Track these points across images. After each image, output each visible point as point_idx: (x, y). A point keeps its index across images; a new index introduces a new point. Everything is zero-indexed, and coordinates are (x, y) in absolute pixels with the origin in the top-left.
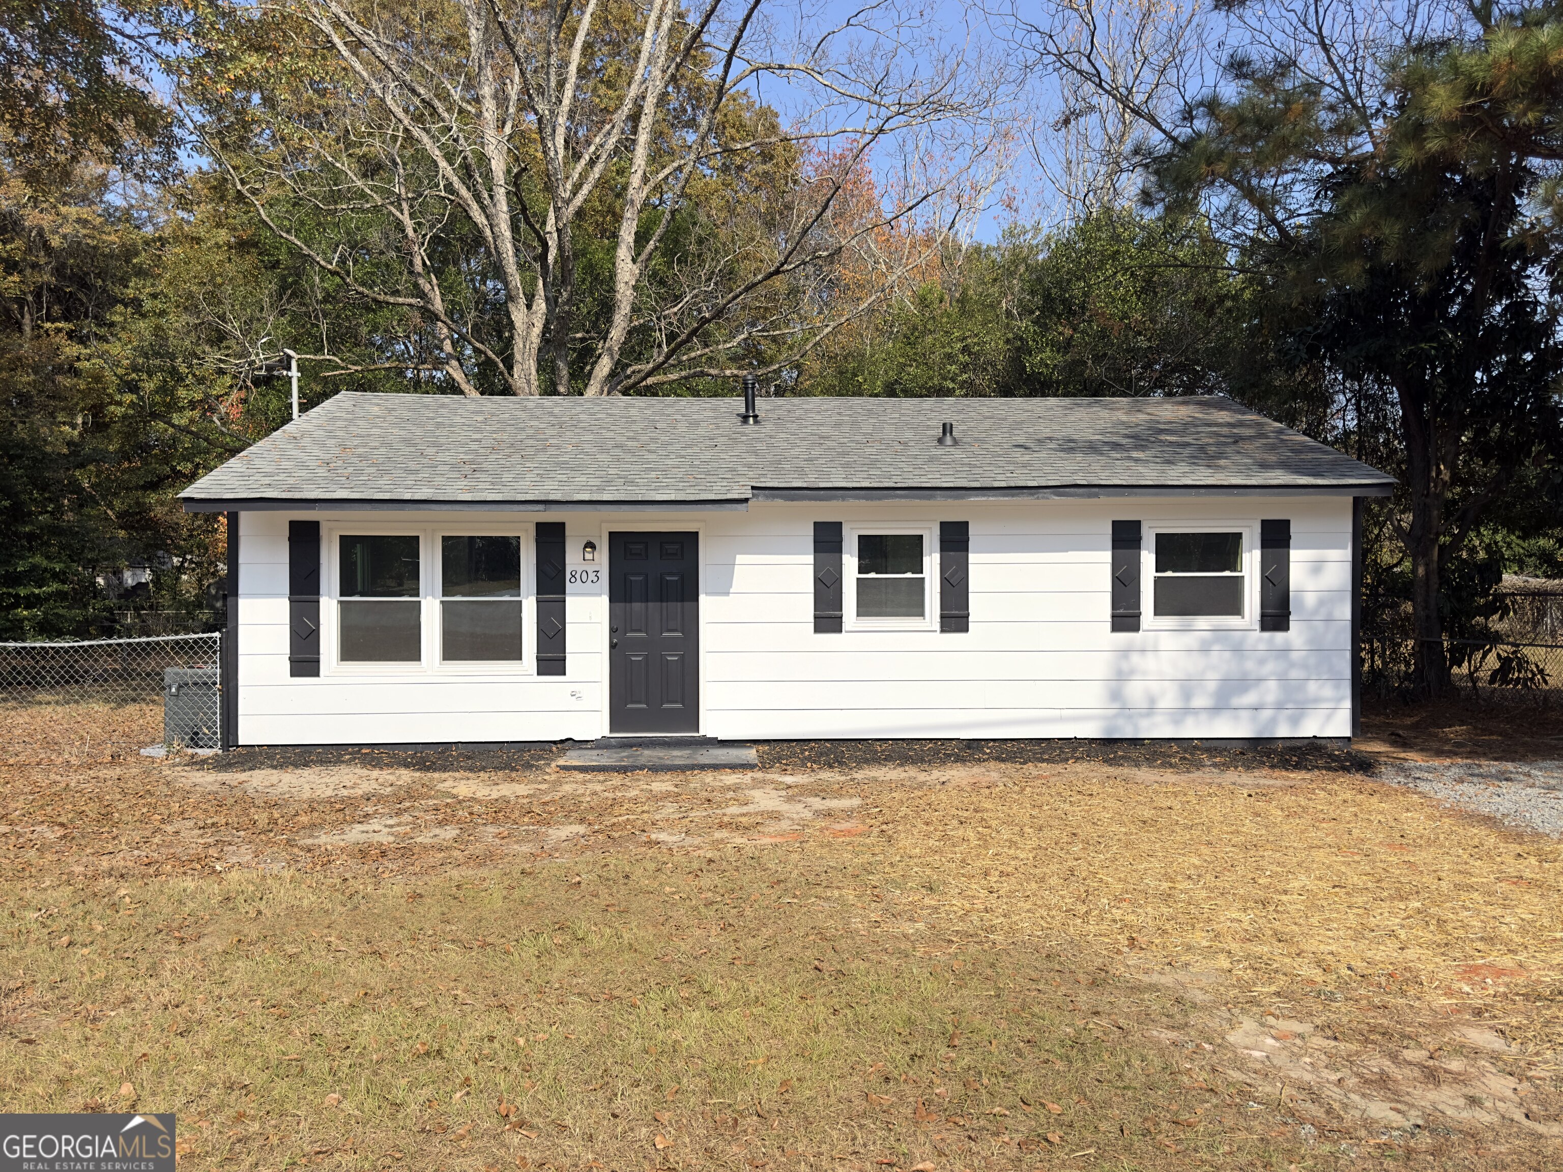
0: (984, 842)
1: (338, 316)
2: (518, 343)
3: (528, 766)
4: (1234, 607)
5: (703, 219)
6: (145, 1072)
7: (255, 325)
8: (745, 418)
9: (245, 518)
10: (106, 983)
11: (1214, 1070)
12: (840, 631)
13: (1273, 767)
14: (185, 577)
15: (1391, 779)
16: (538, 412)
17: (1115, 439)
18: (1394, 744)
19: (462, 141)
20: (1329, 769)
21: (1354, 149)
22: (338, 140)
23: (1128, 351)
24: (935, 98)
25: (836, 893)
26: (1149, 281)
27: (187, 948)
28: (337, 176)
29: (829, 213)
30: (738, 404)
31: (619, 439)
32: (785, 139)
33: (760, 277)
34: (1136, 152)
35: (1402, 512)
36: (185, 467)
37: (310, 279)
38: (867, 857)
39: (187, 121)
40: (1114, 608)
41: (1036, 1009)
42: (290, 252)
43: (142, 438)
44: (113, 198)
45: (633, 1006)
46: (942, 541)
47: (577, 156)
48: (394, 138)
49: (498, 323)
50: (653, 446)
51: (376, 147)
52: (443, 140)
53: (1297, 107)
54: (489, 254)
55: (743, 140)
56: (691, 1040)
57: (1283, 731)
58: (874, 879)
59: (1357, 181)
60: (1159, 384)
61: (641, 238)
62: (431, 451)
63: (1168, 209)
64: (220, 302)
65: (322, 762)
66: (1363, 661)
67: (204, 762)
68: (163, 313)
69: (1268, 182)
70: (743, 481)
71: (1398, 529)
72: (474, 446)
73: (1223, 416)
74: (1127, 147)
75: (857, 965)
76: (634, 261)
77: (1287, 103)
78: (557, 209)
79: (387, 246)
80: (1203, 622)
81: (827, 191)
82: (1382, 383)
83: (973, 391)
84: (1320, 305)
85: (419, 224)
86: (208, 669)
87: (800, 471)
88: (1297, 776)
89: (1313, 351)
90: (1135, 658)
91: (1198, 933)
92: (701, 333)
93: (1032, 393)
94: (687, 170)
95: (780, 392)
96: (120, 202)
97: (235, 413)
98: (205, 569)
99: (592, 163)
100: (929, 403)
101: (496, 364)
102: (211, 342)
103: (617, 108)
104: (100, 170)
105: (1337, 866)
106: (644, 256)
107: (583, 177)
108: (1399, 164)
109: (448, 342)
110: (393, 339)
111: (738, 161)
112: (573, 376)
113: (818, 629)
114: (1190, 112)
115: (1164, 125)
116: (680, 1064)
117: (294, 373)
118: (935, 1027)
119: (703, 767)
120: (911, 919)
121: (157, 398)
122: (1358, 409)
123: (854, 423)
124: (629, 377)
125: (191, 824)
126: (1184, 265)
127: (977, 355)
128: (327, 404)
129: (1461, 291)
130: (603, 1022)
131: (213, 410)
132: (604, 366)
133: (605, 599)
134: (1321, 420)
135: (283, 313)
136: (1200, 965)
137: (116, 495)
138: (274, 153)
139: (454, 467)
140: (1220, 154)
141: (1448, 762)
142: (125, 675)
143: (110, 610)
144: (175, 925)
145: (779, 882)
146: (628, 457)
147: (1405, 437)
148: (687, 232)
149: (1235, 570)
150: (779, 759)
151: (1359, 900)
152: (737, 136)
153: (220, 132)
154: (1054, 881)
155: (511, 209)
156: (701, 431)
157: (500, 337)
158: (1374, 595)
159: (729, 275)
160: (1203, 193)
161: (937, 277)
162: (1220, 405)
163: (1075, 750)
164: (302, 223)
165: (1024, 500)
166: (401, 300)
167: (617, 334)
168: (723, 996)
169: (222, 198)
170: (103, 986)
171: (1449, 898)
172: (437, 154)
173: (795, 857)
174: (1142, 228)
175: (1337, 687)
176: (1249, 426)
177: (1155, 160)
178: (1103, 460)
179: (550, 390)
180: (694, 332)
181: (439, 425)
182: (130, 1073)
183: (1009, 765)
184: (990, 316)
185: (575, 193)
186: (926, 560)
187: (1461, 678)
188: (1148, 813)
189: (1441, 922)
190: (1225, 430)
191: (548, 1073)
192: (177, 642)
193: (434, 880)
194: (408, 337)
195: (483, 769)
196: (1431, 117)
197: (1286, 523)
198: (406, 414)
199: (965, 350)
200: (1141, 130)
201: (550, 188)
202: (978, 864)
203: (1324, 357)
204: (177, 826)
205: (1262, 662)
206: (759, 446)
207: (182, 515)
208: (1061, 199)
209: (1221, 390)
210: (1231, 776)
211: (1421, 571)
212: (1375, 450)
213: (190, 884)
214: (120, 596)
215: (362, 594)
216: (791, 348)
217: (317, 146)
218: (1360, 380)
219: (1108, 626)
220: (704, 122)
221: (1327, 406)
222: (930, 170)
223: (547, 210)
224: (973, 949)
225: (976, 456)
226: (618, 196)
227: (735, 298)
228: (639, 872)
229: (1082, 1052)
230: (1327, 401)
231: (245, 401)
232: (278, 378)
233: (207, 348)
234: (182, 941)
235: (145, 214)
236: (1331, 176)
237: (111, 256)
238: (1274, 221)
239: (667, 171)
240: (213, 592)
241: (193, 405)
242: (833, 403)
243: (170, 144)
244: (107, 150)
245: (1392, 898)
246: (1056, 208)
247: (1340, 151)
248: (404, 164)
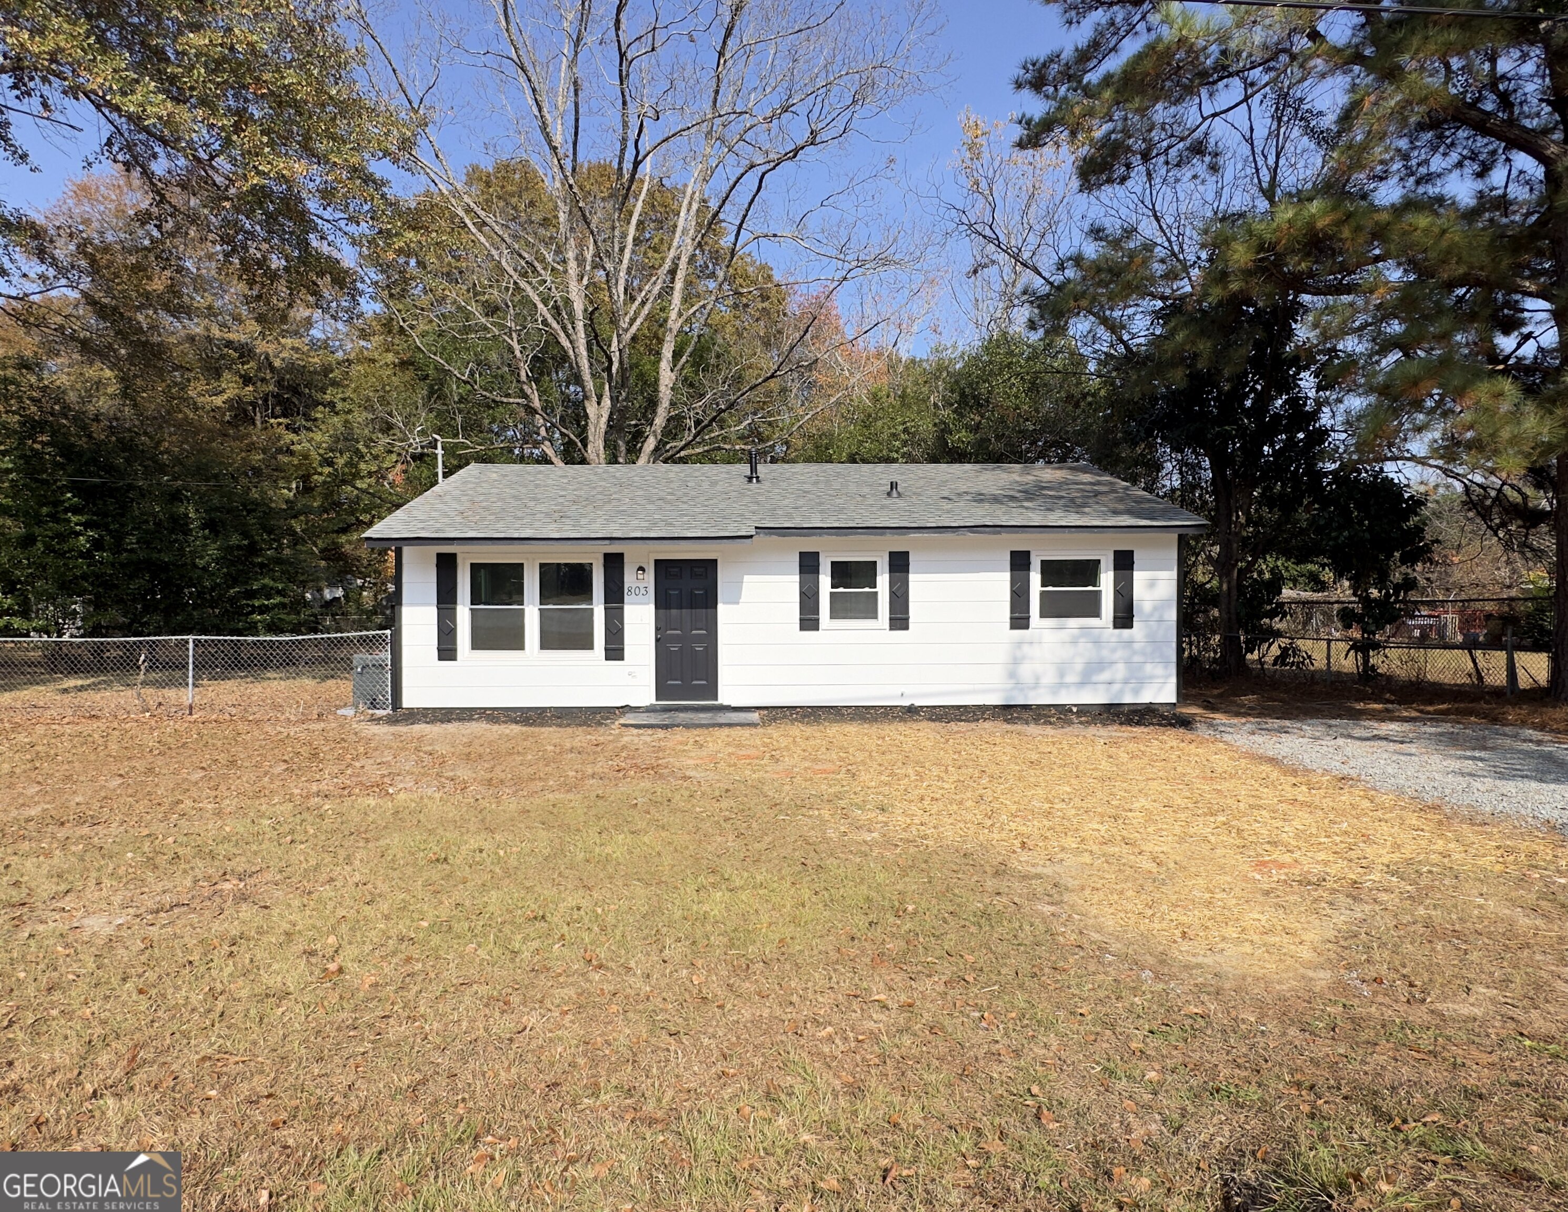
0: (920, 777)
1: (469, 412)
2: (591, 429)
3: (600, 724)
4: (1095, 612)
5: (720, 341)
6: (344, 928)
7: (413, 419)
8: (750, 479)
9: (407, 551)
10: (317, 868)
11: (1081, 933)
12: (818, 629)
13: (1121, 724)
14: (365, 593)
15: (1202, 731)
16: (605, 476)
17: (1011, 493)
18: (1205, 708)
19: (553, 289)
20: (1160, 725)
21: (1178, 289)
22: (468, 291)
23: (1020, 432)
24: (883, 256)
25: (816, 813)
26: (1033, 383)
27: (370, 845)
28: (468, 316)
29: (808, 336)
30: (745, 469)
31: (662, 494)
32: (778, 285)
33: (760, 380)
34: (1025, 293)
35: (1212, 545)
36: (365, 517)
37: (449, 386)
38: (838, 788)
39: (366, 278)
40: (1012, 612)
41: (956, 891)
42: (436, 368)
43: (335, 497)
44: (316, 333)
45: (676, 888)
46: (890, 565)
47: (633, 299)
48: (507, 289)
49: (578, 415)
50: (685, 499)
51: (495, 295)
52: (541, 289)
53: (1138, 260)
54: (571, 367)
55: (748, 286)
56: (716, 912)
57: (1128, 699)
58: (842, 803)
59: (1180, 312)
60: (1041, 455)
61: (677, 355)
62: (532, 504)
63: (1047, 332)
64: (389, 403)
65: (460, 720)
66: (1184, 650)
67: (380, 719)
68: (350, 412)
69: (1117, 314)
70: (749, 523)
71: (1209, 557)
72: (561, 500)
73: (1087, 478)
74: (1018, 290)
75: (830, 862)
76: (672, 370)
77: (1131, 257)
78: (619, 336)
79: (502, 363)
80: (1074, 623)
81: (807, 321)
82: (1197, 455)
83: (911, 459)
84: (1154, 399)
85: (524, 348)
86: (382, 655)
87: (789, 516)
88: (1138, 730)
89: (1149, 433)
90: (1026, 648)
91: (1069, 839)
92: (718, 419)
93: (953, 461)
94: (709, 307)
95: (774, 461)
96: (320, 335)
97: (399, 480)
98: (379, 587)
99: (643, 303)
100: (881, 467)
101: (576, 444)
102: (382, 431)
103: (661, 266)
104: (307, 313)
105: (1166, 793)
106: (679, 367)
107: (637, 314)
108: (1210, 300)
109: (543, 429)
110: (507, 428)
111: (745, 301)
112: (629, 451)
113: (802, 628)
114: (1062, 264)
115: (1044, 274)
116: (709, 928)
117: (439, 451)
118: (886, 903)
119: (721, 725)
120: (869, 831)
121: (346, 470)
122: (1181, 473)
123: (827, 482)
124: (668, 451)
125: (371, 761)
126: (1058, 372)
127: (914, 434)
128: (461, 472)
129: (1253, 389)
130: (655, 898)
131: (384, 478)
132: (650, 444)
133: (652, 607)
134: (1155, 480)
135: (431, 410)
136: (1071, 861)
137: (318, 536)
138: (424, 300)
139: (547, 515)
140: (1084, 293)
141: (1244, 720)
142: (326, 660)
143: (315, 615)
144: (362, 829)
145: (776, 805)
146: (668, 507)
147: (1213, 493)
148: (709, 349)
149: (1094, 586)
150: (775, 719)
151: (1182, 816)
152: (744, 284)
153: (388, 286)
154: (969, 804)
155: (587, 335)
156: (719, 488)
157: (578, 425)
158: (1192, 604)
159: (738, 379)
160: (1071, 321)
161: (885, 380)
162: (1084, 470)
163: (983, 713)
164: (444, 348)
165: (949, 536)
166: (511, 400)
167: (660, 421)
168: (738, 882)
169: (390, 332)
170: (315, 870)
171: (1245, 815)
172: (536, 299)
173: (787, 787)
174: (1029, 346)
175: (1166, 668)
176: (1104, 485)
177: (1037, 298)
178: (1004, 508)
179: (613, 460)
180: (714, 419)
181: (537, 486)
182: (334, 929)
183: (937, 724)
184: (923, 407)
185: (631, 324)
186: (879, 579)
187: (1253, 661)
188: (1035, 757)
189: (1239, 831)
190: (1088, 488)
191: (618, 933)
192: (361, 637)
193: (537, 801)
194: (516, 426)
195: (569, 725)
196: (1232, 267)
197: (1131, 553)
198: (515, 479)
199: (905, 430)
200: (1027, 277)
201: (614, 322)
202: (917, 792)
203: (1157, 436)
204: (362, 762)
205: (1114, 650)
206: (760, 498)
207: (363, 552)
208: (972, 325)
209: (1084, 460)
210: (1092, 730)
211: (1225, 587)
212: (1193, 501)
213: (372, 802)
214: (322, 607)
215: (485, 604)
216: (782, 430)
217: (454, 295)
218: (1182, 452)
219: (1008, 625)
220: (721, 274)
221: (1159, 471)
222: (879, 306)
223: (611, 337)
224: (912, 850)
225: (914, 505)
226: (661, 326)
227: (742, 395)
228: (678, 797)
229: (989, 920)
230: (1159, 467)
231: (405, 472)
232: (428, 455)
233: (380, 435)
234: (367, 841)
235: (337, 343)
236: (1162, 309)
237: (315, 372)
238: (1122, 341)
239: (695, 308)
240: (384, 603)
241: (370, 474)
242: (814, 467)
243: (354, 294)
244: (311, 299)
245: (1205, 814)
246: (968, 332)
247: (1168, 291)
248: (514, 306)
